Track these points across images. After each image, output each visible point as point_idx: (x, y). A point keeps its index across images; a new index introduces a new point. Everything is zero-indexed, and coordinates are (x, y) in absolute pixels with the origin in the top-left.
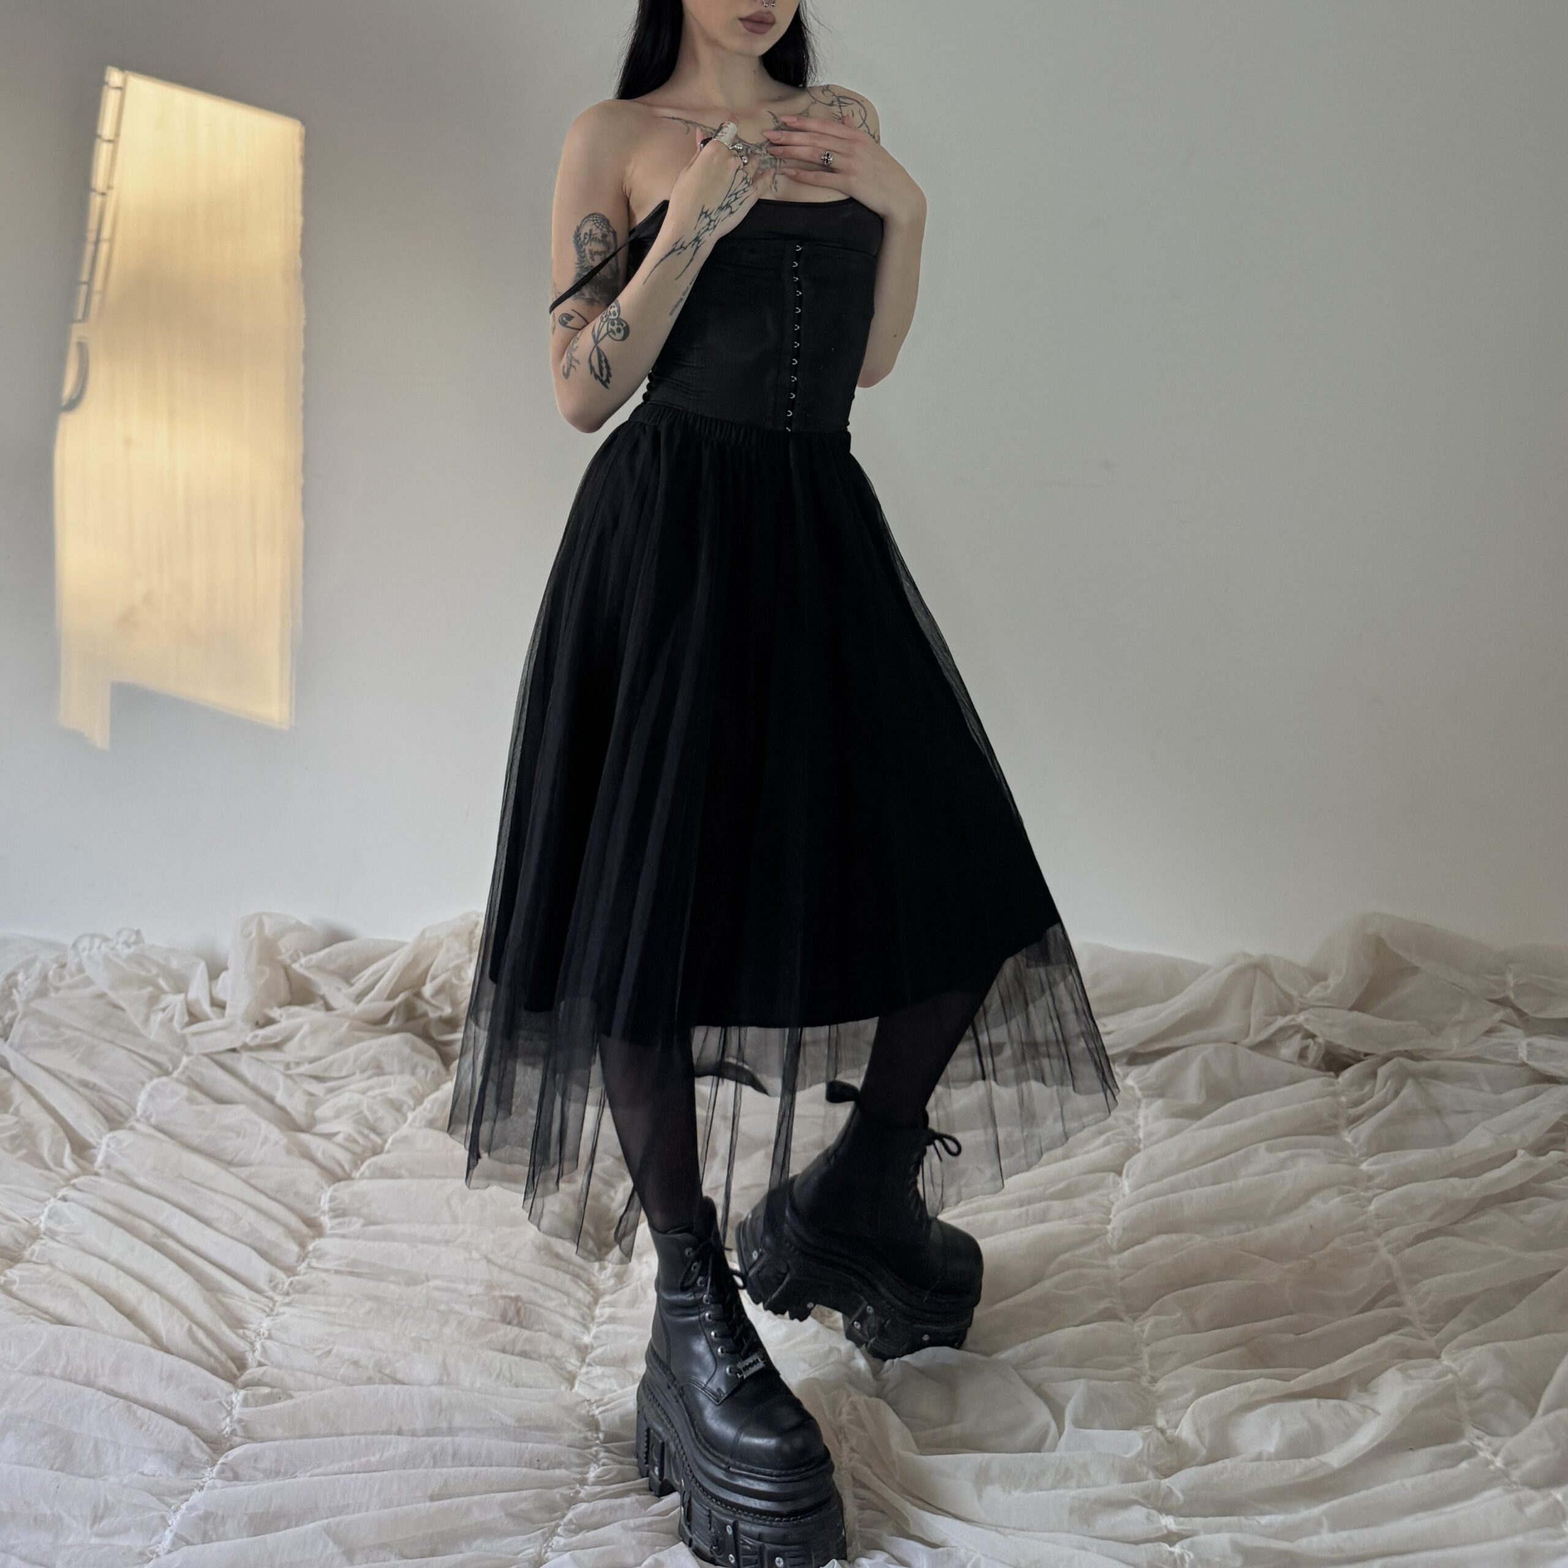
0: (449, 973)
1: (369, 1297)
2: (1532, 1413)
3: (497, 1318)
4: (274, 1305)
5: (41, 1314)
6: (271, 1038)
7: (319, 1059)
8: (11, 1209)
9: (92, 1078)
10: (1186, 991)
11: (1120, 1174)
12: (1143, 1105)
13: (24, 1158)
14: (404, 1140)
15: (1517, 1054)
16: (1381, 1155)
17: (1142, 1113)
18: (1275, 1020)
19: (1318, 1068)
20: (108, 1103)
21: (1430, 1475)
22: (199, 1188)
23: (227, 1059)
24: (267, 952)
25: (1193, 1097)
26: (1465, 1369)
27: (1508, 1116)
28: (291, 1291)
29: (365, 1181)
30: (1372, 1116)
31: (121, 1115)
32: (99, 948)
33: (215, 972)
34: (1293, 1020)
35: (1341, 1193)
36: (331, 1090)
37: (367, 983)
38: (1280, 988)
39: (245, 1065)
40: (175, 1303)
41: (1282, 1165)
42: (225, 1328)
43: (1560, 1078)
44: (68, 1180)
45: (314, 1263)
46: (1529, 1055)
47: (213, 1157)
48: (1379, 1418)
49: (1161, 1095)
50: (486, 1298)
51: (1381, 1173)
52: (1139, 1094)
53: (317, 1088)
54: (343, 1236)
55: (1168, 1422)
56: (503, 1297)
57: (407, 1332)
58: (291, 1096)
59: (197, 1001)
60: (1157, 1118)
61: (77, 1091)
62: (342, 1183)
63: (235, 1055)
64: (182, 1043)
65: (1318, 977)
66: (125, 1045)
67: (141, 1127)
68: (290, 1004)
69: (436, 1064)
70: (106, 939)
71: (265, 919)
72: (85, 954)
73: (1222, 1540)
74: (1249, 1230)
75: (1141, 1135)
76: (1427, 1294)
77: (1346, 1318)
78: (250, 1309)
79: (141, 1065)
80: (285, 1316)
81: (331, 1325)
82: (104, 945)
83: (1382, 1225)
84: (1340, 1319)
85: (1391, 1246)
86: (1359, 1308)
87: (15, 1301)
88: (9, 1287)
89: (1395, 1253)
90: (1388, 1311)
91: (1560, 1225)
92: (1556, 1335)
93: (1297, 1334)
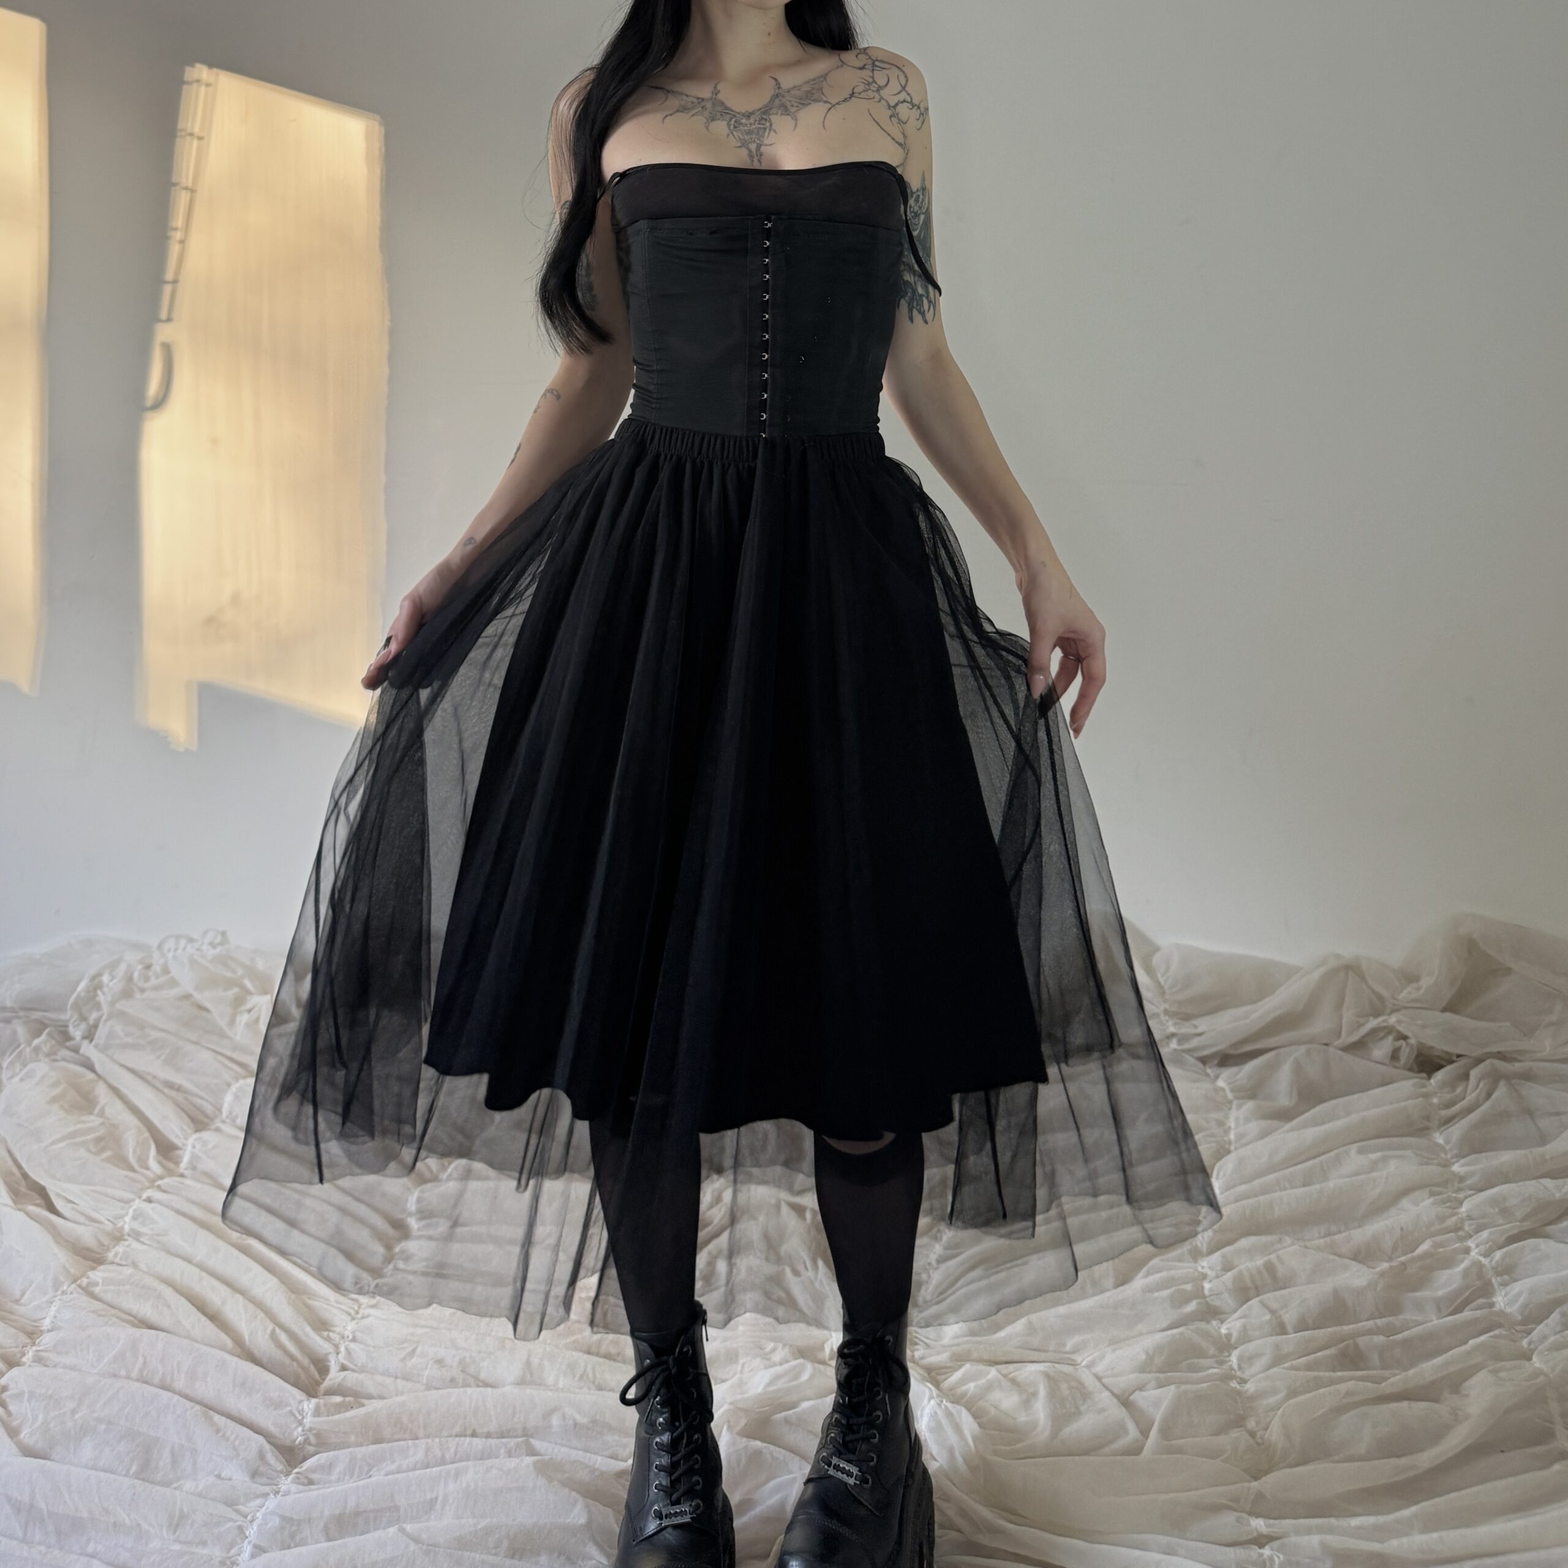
4: (360, 1307)
5: (123, 1316)
8: (96, 1211)
9: (178, 1079)
10: (1277, 993)
12: (1234, 1107)
13: (109, 1160)
16: (1473, 1156)
17: (1233, 1114)
18: (1368, 1021)
19: (1410, 1069)
20: (194, 1106)
21: (1521, 1477)
25: (1284, 1097)
26: (1556, 1373)
30: (1463, 1118)
31: (207, 1116)
32: (184, 949)
34: (1384, 1021)
35: (1432, 1194)
38: (1373, 991)
40: (259, 1304)
41: (1373, 1167)
42: (308, 1329)
44: (154, 1181)
45: (401, 1265)
48: (1471, 1420)
49: (1252, 1097)
51: (1472, 1174)
52: (1230, 1096)
55: (1258, 1423)
57: (493, 1334)
60: (1247, 1120)
61: (164, 1093)
65: (1410, 978)
66: (209, 1045)
67: (227, 1129)
70: (191, 940)
72: (171, 954)
73: (1314, 1541)
74: (1340, 1232)
75: (1232, 1136)
76: (1519, 1294)
77: (1437, 1319)
78: (335, 1311)
79: (226, 1067)
80: (370, 1319)
81: (416, 1326)
82: (189, 947)
83: (1473, 1227)
84: (1431, 1321)
85: (1482, 1247)
86: (1449, 1310)
87: (98, 1303)
88: (91, 1289)
89: (1487, 1254)
90: (1478, 1313)
93: (1388, 1336)
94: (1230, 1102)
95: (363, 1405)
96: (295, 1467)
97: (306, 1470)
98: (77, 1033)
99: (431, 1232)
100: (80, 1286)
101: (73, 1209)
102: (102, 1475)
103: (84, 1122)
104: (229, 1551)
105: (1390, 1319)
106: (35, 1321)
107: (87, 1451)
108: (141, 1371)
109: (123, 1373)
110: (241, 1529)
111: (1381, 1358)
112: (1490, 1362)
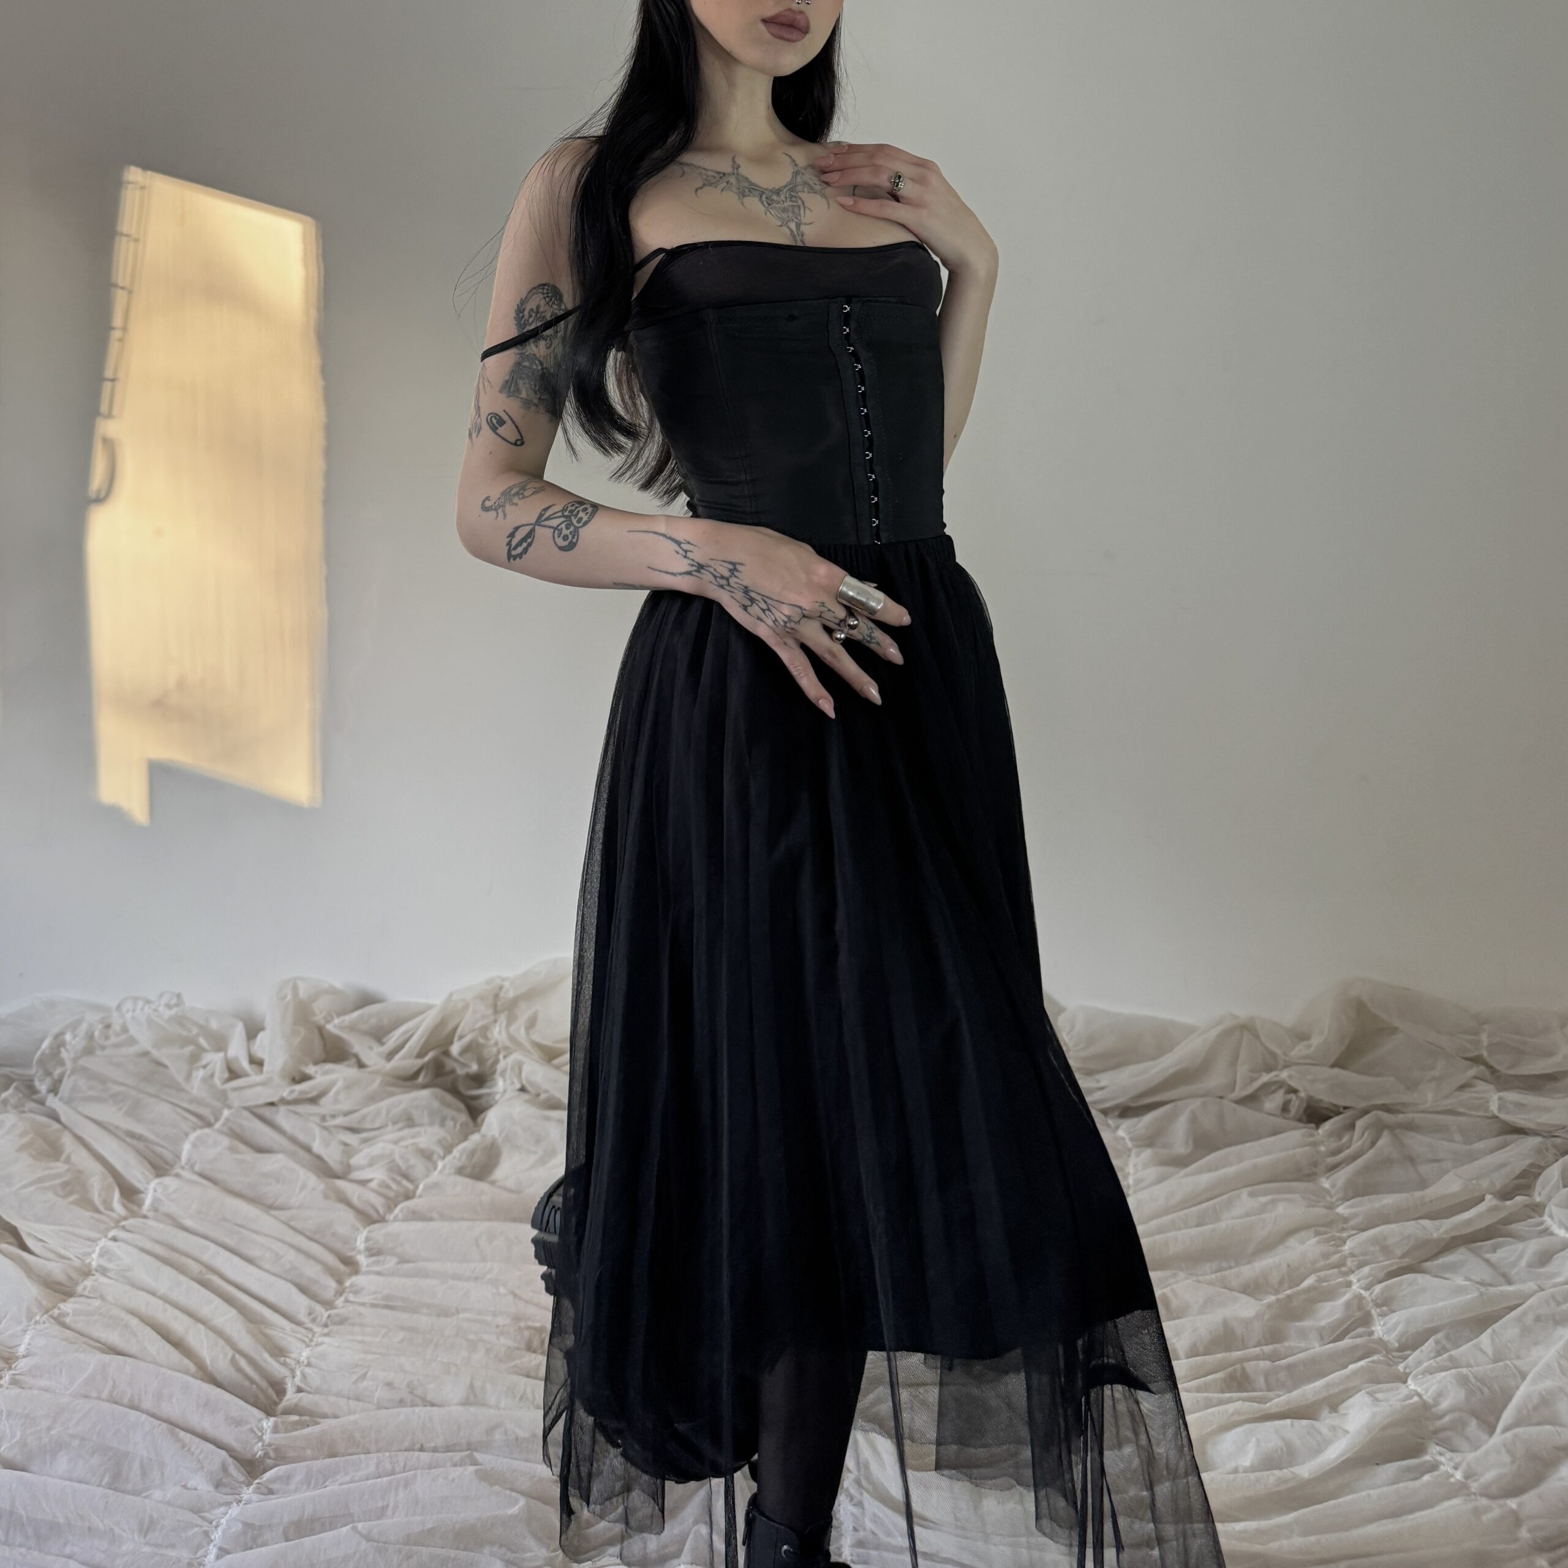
0: (475, 1033)
1: (403, 1328)
2: (1491, 1430)
3: (523, 1346)
4: (313, 1336)
5: (92, 1343)
6: (307, 1093)
7: (354, 1112)
8: (64, 1248)
9: (139, 1129)
10: (1175, 1050)
12: (1133, 1155)
13: (75, 1203)
14: (435, 1185)
15: (1489, 1107)
16: (1357, 1199)
17: (1133, 1161)
18: (1260, 1076)
19: (1300, 1120)
20: (154, 1152)
21: (1395, 1486)
22: (241, 1230)
23: (267, 1112)
24: (302, 1013)
25: (1180, 1145)
26: (1429, 1394)
27: (1477, 1164)
28: (329, 1324)
29: (397, 1224)
30: (1347, 1165)
31: (167, 1163)
32: (142, 1009)
33: (253, 1031)
34: (1277, 1076)
35: (1317, 1234)
36: (365, 1141)
37: (400, 1041)
38: (1265, 1048)
39: (282, 1116)
40: (219, 1333)
41: (1263, 1209)
42: (266, 1356)
43: (1528, 1129)
44: (118, 1222)
45: (351, 1298)
46: (1500, 1108)
47: (254, 1201)
48: (1349, 1436)
49: (1150, 1145)
50: (512, 1329)
51: (1356, 1215)
52: (1130, 1144)
53: (352, 1139)
54: (379, 1273)
56: (529, 1328)
57: (439, 1359)
58: (327, 1145)
59: (236, 1059)
60: (1146, 1166)
61: (124, 1141)
62: (377, 1226)
63: (273, 1109)
64: (223, 1097)
65: (1301, 1036)
66: (169, 1099)
67: (186, 1174)
68: (325, 1061)
69: (464, 1117)
70: (148, 1002)
71: (300, 983)
72: (129, 1015)
74: (1231, 1268)
75: (1131, 1181)
76: (1396, 1325)
77: (1320, 1346)
78: (291, 1340)
79: (185, 1118)
80: (322, 1348)
81: (366, 1352)
83: (1355, 1263)
84: (1314, 1348)
85: (1364, 1282)
86: (1331, 1338)
87: (68, 1331)
88: (62, 1319)
89: (1367, 1288)
90: (1358, 1341)
91: (1523, 1263)
92: (1516, 1362)
93: (1274, 1362)
94: (1130, 1151)
95: (318, 1423)
96: (256, 1478)
97: (268, 1480)
98: (43, 1087)
100: (52, 1317)
101: (44, 1247)
102: (77, 1485)
103: (51, 1168)
104: (196, 1553)
105: (1276, 1345)
106: (11, 1348)
107: (62, 1464)
108: (111, 1393)
109: (94, 1394)
110: (206, 1534)
111: (1266, 1380)
112: (1370, 1385)
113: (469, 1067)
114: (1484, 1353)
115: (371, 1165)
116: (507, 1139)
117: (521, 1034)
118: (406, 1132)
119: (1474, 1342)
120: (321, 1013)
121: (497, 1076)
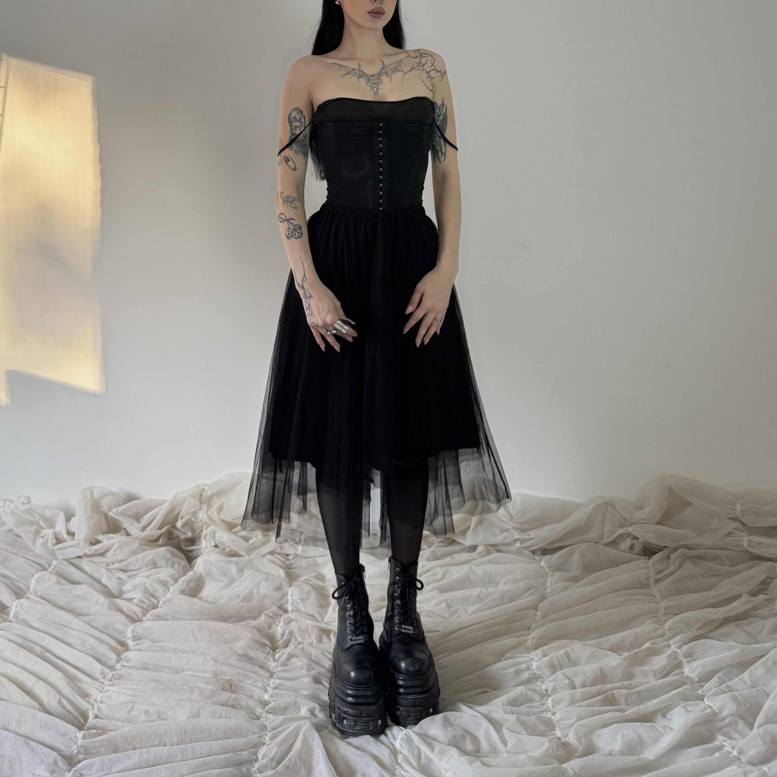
0: (190, 515)
1: (154, 681)
2: (752, 727)
3: (220, 689)
4: (104, 686)
6: (99, 550)
7: (124, 560)
9: (7, 573)
10: (570, 518)
11: (537, 610)
12: (549, 575)
14: (169, 600)
16: (672, 597)
17: (549, 579)
18: (617, 530)
19: (640, 555)
20: (16, 585)
21: (700, 759)
22: (64, 628)
23: (77, 562)
24: (96, 506)
25: (575, 571)
26: (716, 707)
27: (738, 577)
28: (113, 678)
29: (149, 622)
30: (666, 579)
31: (22, 591)
32: (9, 506)
33: (69, 517)
34: (626, 530)
35: (651, 618)
36: (131, 576)
37: (149, 520)
38: (620, 515)
39: (85, 564)
40: (52, 686)
41: (621, 604)
42: (78, 698)
43: (765, 557)
45: (125, 664)
46: (749, 546)
47: (70, 611)
48: (673, 732)
49: (559, 570)
50: (213, 680)
51: (672, 606)
52: (547, 570)
53: (123, 576)
54: (139, 650)
55: (562, 734)
56: (223, 680)
57: (173, 698)
58: (110, 580)
59: (60, 532)
60: (556, 582)
62: (138, 623)
63: (80, 560)
64: (53, 554)
65: (639, 508)
66: (23, 555)
67: (33, 597)
68: (108, 533)
69: (184, 562)
70: (12, 502)
71: (94, 489)
72: (1, 509)
74: (603, 637)
75: (548, 591)
76: (697, 667)
77: (655, 681)
78: (92, 688)
79: (32, 566)
80: (109, 693)
81: (133, 695)
82: (11, 505)
83: (672, 634)
84: (652, 682)
85: (677, 644)
86: (661, 676)
89: (679, 647)
90: (676, 677)
91: (765, 631)
92: (763, 688)
93: (630, 690)
94: (548, 573)
95: (106, 734)
96: (73, 768)
97: (80, 768)
99: (139, 647)
105: (630, 681)
111: (626, 701)
112: (682, 702)
113: (187, 534)
114: (746, 683)
115: (134, 590)
116: (208, 574)
117: (215, 516)
118: (153, 571)
119: (740, 677)
120: (106, 505)
121: (202, 539)
